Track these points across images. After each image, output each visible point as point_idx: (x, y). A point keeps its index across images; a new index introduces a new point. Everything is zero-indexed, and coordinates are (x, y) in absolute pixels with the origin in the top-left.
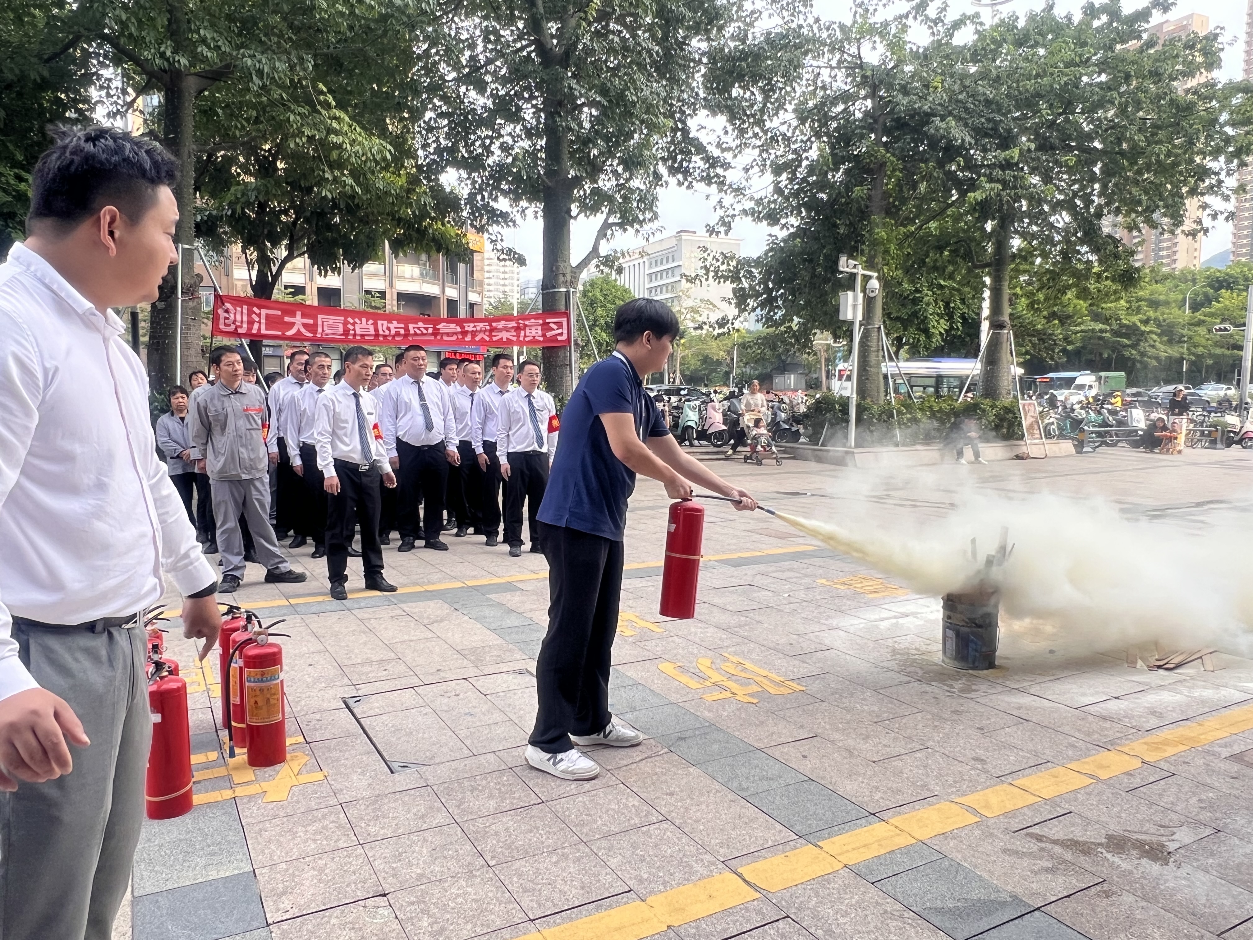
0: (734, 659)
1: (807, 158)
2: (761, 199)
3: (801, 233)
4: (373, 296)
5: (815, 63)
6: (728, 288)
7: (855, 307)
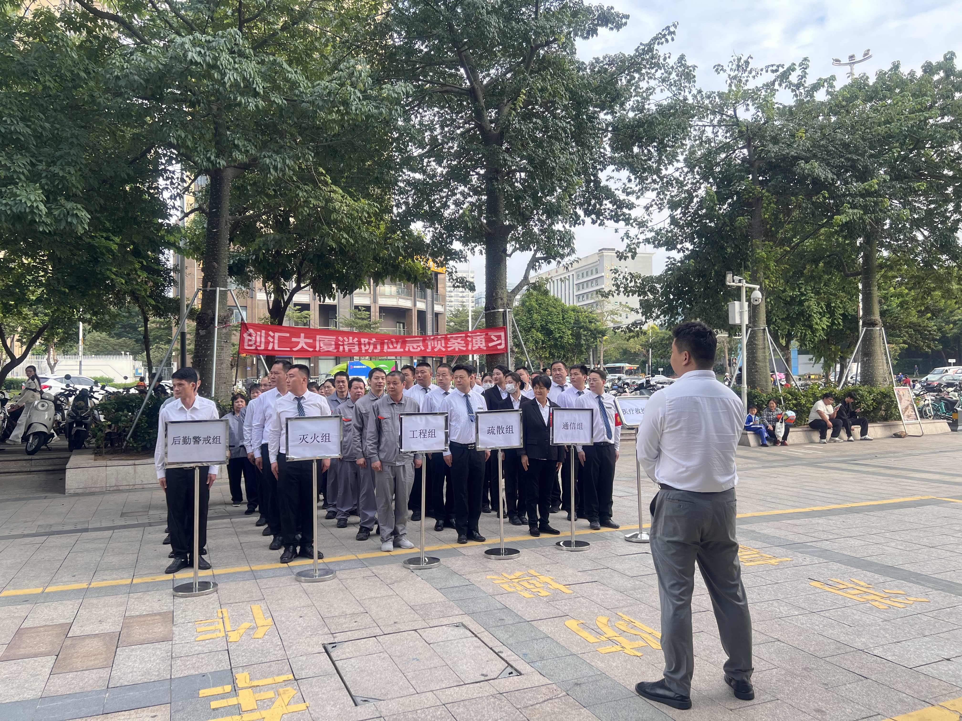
0: (626, 618)
1: (697, 196)
2: (660, 230)
3: (693, 255)
4: (360, 310)
5: (700, 123)
6: (635, 301)
7: (741, 313)
